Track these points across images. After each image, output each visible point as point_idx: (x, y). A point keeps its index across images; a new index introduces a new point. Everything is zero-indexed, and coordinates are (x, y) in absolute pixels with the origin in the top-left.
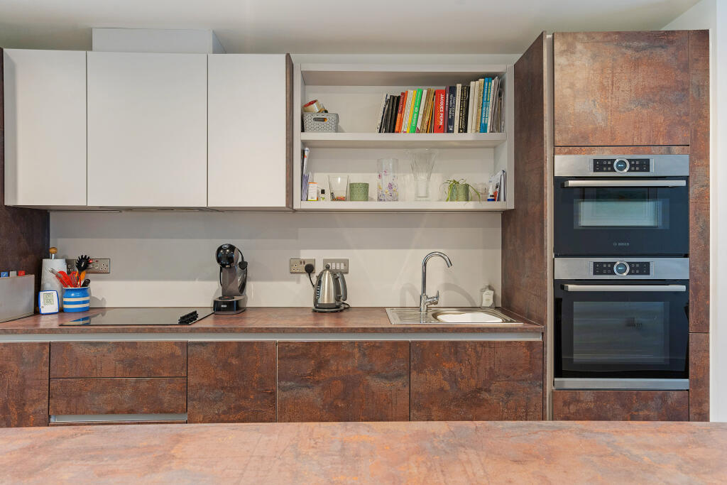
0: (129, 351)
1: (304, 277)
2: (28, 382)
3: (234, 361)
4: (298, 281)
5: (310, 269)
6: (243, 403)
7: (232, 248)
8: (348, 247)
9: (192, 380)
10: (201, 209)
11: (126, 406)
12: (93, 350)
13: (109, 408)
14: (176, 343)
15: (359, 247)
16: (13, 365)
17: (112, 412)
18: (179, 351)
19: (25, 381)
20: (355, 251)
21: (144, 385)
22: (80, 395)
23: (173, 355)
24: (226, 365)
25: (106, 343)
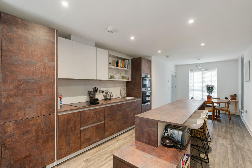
0: (95, 110)
1: (102, 94)
2: (76, 121)
3: (111, 109)
4: (101, 94)
5: (103, 92)
6: (112, 116)
7: (95, 88)
8: (108, 87)
9: (105, 114)
10: (95, 80)
11: (95, 122)
12: (89, 111)
13: (92, 123)
14: (103, 107)
15: (110, 87)
16: (73, 118)
17: (93, 124)
18: (103, 109)
19: (75, 121)
20: (109, 88)
21: (98, 117)
22: (87, 122)
23: (102, 110)
24: (110, 110)
25: (91, 109)
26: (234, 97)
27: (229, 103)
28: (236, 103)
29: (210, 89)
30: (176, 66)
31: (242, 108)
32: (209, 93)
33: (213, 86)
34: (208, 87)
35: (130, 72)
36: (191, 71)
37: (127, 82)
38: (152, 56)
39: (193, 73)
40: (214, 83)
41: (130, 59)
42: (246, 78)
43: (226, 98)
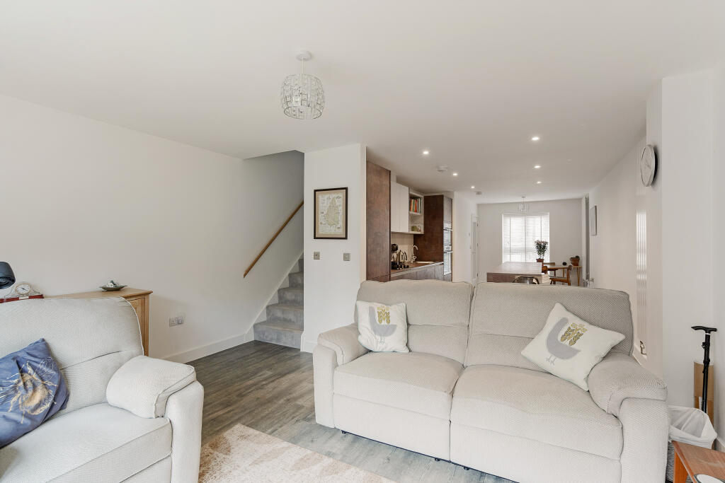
26: (576, 260)
27: (569, 268)
28: (579, 271)
29: (541, 248)
30: (479, 206)
31: (588, 277)
32: (539, 254)
33: (546, 243)
34: (538, 244)
35: (422, 220)
36: (506, 216)
37: (415, 235)
38: (453, 192)
39: (508, 220)
40: (546, 238)
41: (422, 196)
42: (592, 231)
43: (565, 264)
